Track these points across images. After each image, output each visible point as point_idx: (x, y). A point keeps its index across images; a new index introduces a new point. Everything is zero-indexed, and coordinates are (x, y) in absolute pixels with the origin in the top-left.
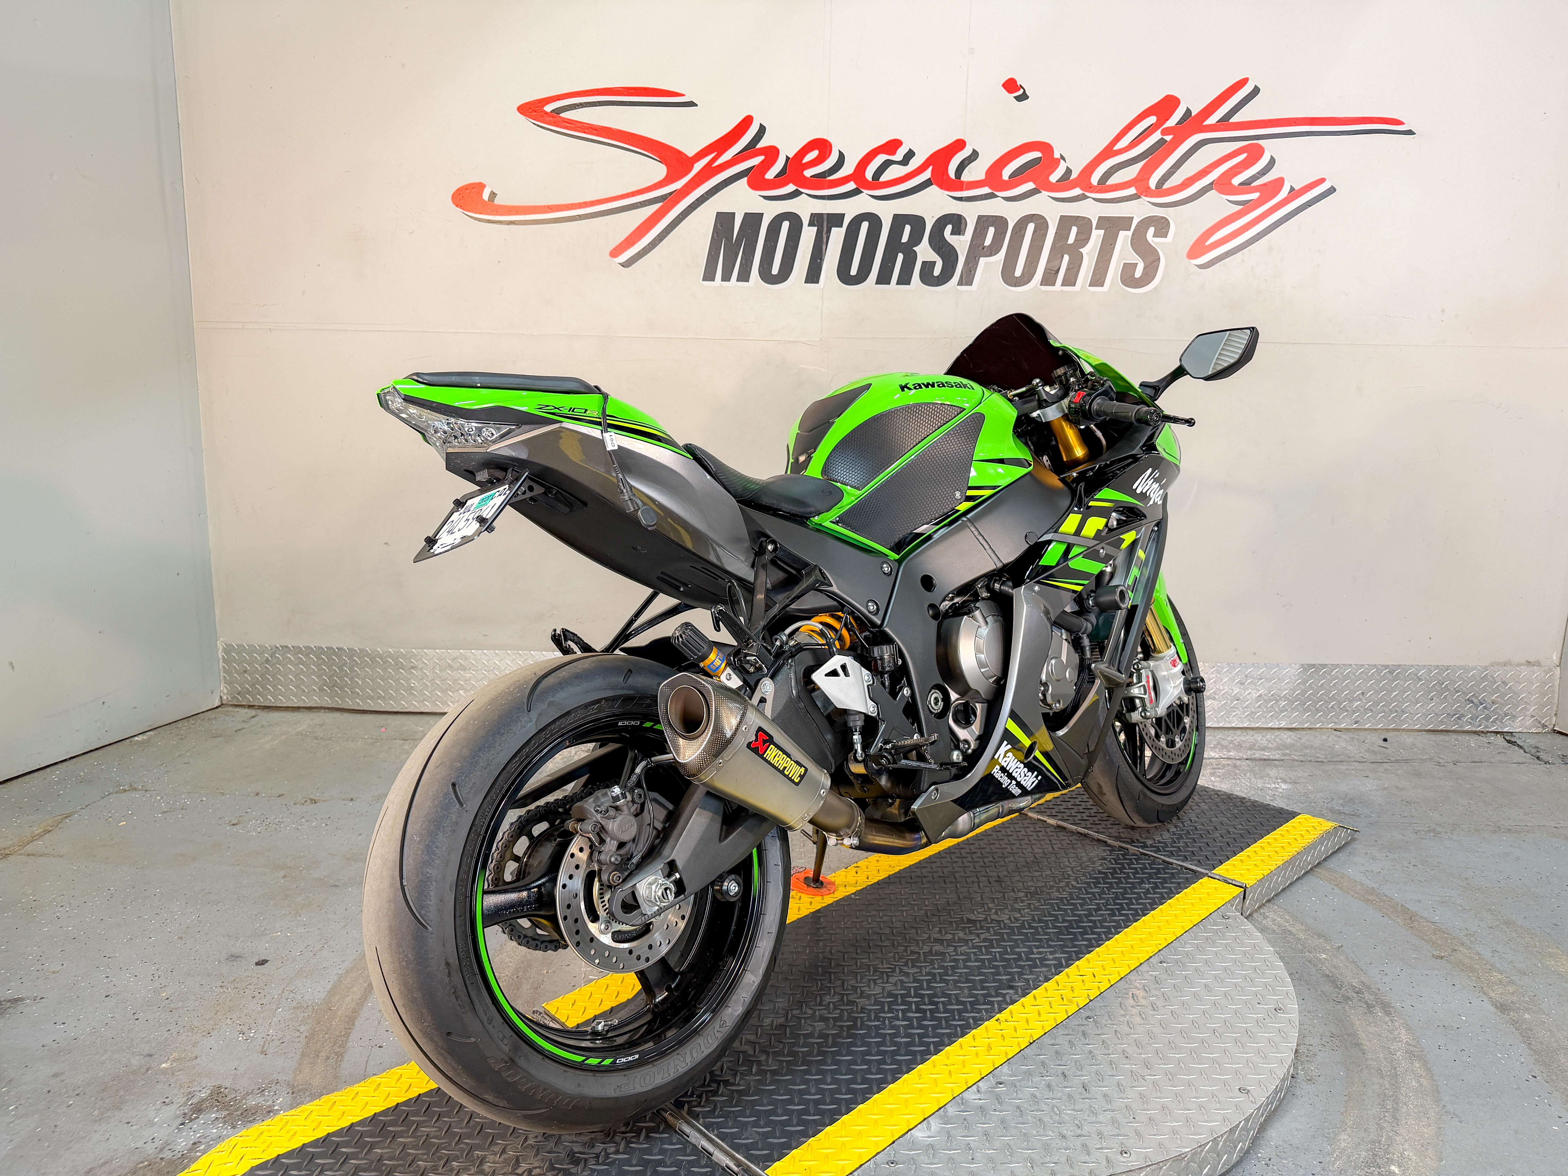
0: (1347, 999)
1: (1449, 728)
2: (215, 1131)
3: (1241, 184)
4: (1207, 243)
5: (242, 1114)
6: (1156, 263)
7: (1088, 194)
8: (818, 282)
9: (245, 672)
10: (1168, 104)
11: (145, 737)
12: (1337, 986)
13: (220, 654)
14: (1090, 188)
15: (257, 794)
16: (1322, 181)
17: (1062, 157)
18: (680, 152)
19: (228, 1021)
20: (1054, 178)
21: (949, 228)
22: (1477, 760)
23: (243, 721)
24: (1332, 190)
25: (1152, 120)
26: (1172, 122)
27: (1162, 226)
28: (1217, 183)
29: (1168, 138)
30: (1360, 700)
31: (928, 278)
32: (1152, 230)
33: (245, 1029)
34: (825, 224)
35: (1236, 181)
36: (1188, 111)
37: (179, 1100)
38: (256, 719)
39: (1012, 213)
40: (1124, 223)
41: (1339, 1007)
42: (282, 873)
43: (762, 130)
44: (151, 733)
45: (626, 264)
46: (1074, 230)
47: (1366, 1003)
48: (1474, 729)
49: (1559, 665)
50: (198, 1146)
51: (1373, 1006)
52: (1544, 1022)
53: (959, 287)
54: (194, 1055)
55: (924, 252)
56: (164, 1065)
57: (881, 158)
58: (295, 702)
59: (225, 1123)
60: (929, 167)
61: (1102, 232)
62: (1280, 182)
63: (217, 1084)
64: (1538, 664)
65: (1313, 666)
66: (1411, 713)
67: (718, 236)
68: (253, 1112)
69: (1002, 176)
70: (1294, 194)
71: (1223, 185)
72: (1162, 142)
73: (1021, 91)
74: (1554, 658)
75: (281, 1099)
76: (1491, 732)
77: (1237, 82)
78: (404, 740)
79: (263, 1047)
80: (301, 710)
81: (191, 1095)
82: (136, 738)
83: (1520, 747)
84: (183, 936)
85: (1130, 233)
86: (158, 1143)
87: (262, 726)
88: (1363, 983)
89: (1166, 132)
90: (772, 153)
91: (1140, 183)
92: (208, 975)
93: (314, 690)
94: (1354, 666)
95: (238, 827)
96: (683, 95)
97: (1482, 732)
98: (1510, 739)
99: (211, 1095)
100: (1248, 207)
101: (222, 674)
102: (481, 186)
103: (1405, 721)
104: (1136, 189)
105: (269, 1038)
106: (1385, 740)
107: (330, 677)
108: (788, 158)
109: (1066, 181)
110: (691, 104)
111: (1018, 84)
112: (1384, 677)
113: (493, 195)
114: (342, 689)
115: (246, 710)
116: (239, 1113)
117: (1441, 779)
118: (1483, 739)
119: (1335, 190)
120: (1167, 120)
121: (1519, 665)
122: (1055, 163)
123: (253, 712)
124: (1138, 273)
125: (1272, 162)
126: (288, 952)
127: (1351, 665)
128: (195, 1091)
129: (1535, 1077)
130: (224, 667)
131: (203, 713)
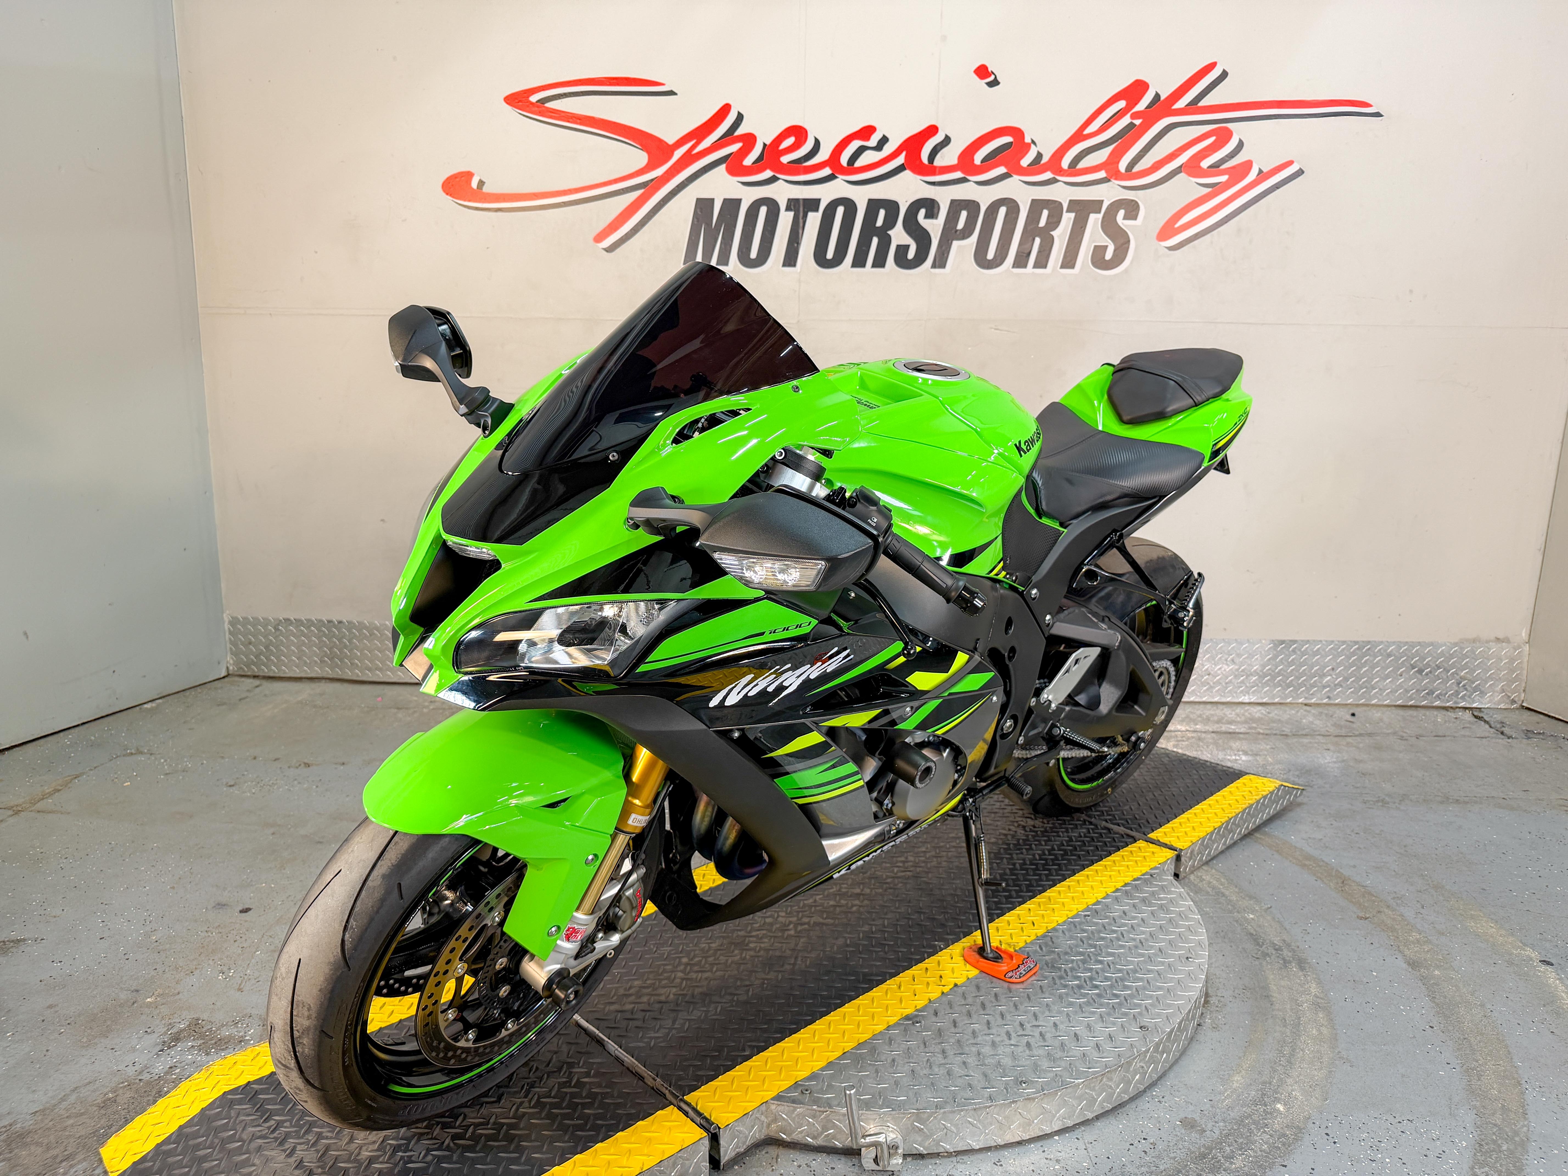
0: (1266, 955)
1: (1418, 704)
2: (190, 1057)
3: (1210, 167)
4: (1177, 226)
5: (216, 1043)
6: (1126, 245)
7: (1058, 178)
8: (794, 265)
9: (250, 643)
10: (1137, 89)
11: (153, 704)
12: (1258, 944)
13: (227, 626)
14: (1060, 171)
15: (255, 758)
16: (1290, 163)
17: (1033, 142)
18: (660, 141)
19: (211, 962)
20: (1025, 162)
21: (922, 212)
22: (1440, 734)
23: (248, 691)
24: (1300, 172)
25: (1122, 104)
26: (1141, 106)
27: (1132, 209)
28: (1185, 166)
29: (1137, 122)
30: (1331, 675)
31: (902, 261)
32: (1121, 213)
33: (225, 969)
34: (801, 209)
35: (1205, 164)
36: (1157, 96)
37: (160, 1030)
38: (260, 688)
39: (985, 197)
40: (1095, 206)
41: (1257, 963)
42: (272, 830)
43: (740, 117)
44: (160, 701)
45: (610, 249)
46: (1045, 213)
47: (1284, 959)
48: (1444, 705)
49: (1528, 642)
50: (173, 1069)
51: (1290, 962)
52: (1453, 978)
53: (933, 270)
54: (176, 992)
55: (899, 235)
56: (148, 1000)
57: (855, 144)
58: (297, 673)
59: (200, 1050)
60: (902, 152)
61: (1072, 215)
62: (1248, 165)
63: (195, 1016)
64: (1507, 640)
65: (1283, 642)
66: (1380, 689)
67: (698, 221)
68: (226, 1041)
69: (973, 160)
70: (1263, 176)
71: (1192, 168)
72: (1131, 126)
73: (992, 77)
74: (1523, 635)
75: (252, 1031)
76: (1460, 708)
77: (1205, 67)
78: (398, 708)
79: (240, 985)
80: (304, 680)
81: (171, 1026)
82: (146, 706)
83: (1486, 722)
84: (175, 886)
85: (1100, 216)
86: (138, 1067)
87: (265, 695)
88: (1284, 941)
89: (1135, 116)
90: (749, 140)
91: (1110, 167)
92: (196, 921)
93: (316, 662)
94: (1324, 642)
95: (234, 788)
96: (663, 84)
97: (1451, 708)
98: (1478, 715)
99: (189, 1026)
100: (1217, 189)
101: (229, 646)
102: (469, 175)
103: (1375, 696)
104: (1106, 172)
105: (246, 977)
106: (1353, 715)
107: (330, 649)
108: (765, 145)
109: (1037, 165)
110: (671, 93)
111: (990, 70)
112: (1353, 654)
113: (481, 183)
114: (341, 660)
115: (251, 680)
116: (213, 1042)
117: (1400, 752)
118: (1451, 714)
119: (1303, 172)
120: (1136, 104)
121: (1488, 642)
122: (1026, 148)
123: (257, 682)
124: (1109, 255)
125: (1241, 145)
126: (270, 901)
127: (1321, 641)
128: (175, 1022)
129: (1432, 1027)
130: (230, 639)
131: (211, 682)
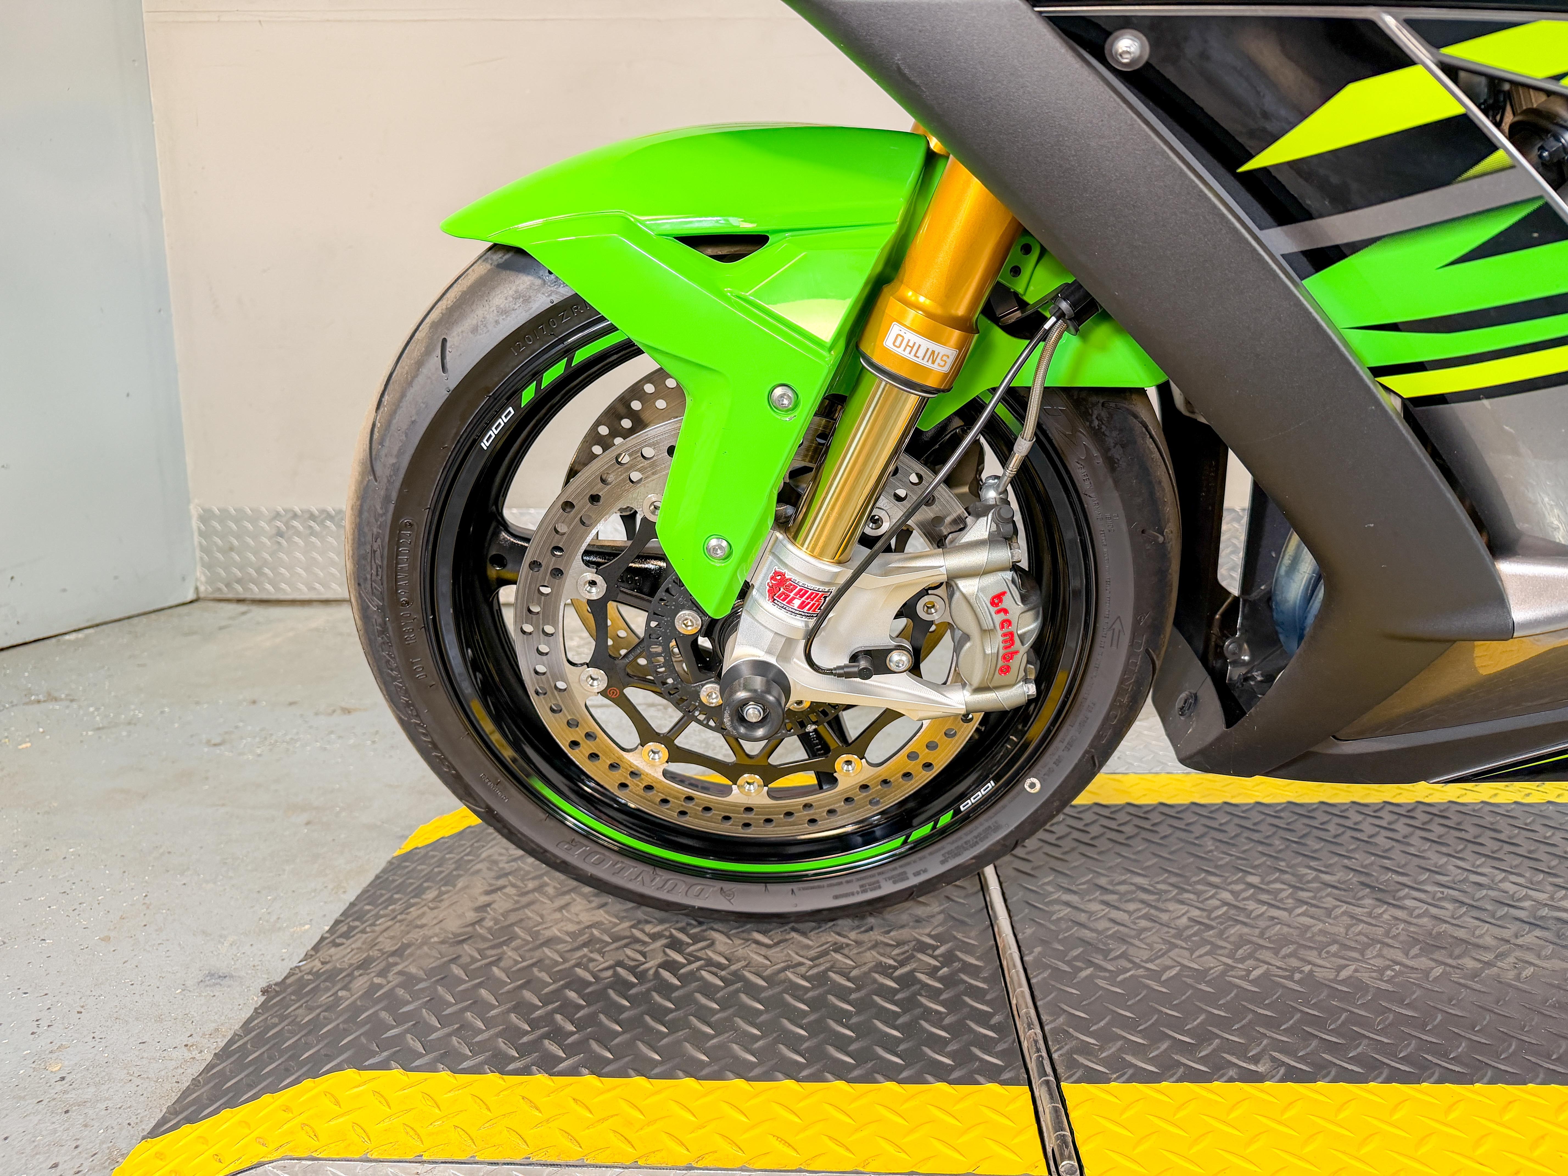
9: (232, 549)
11: (80, 635)
13: (195, 523)
15: (254, 702)
23: (230, 618)
38: (248, 615)
42: (303, 818)
44: (90, 630)
58: (304, 593)
80: (315, 604)
82: (67, 637)
84: (112, 935)
87: (258, 623)
95: (222, 748)
101: (198, 553)
115: (235, 605)
123: (244, 607)
130: (200, 543)
131: (171, 607)
